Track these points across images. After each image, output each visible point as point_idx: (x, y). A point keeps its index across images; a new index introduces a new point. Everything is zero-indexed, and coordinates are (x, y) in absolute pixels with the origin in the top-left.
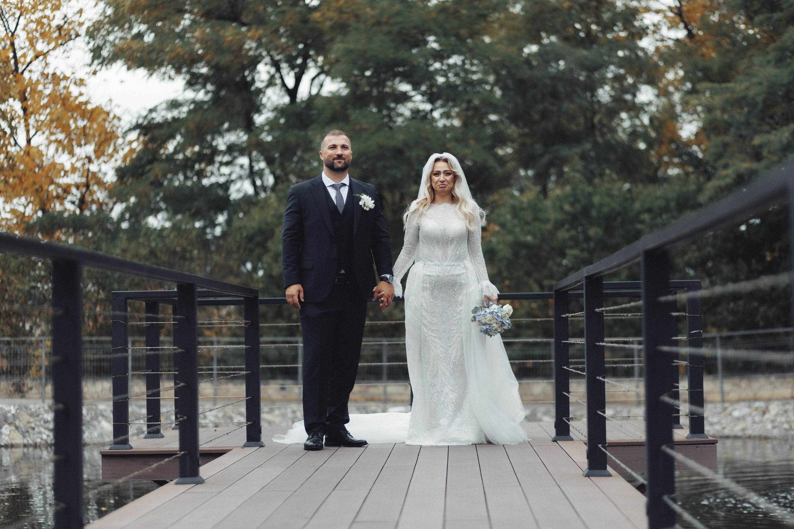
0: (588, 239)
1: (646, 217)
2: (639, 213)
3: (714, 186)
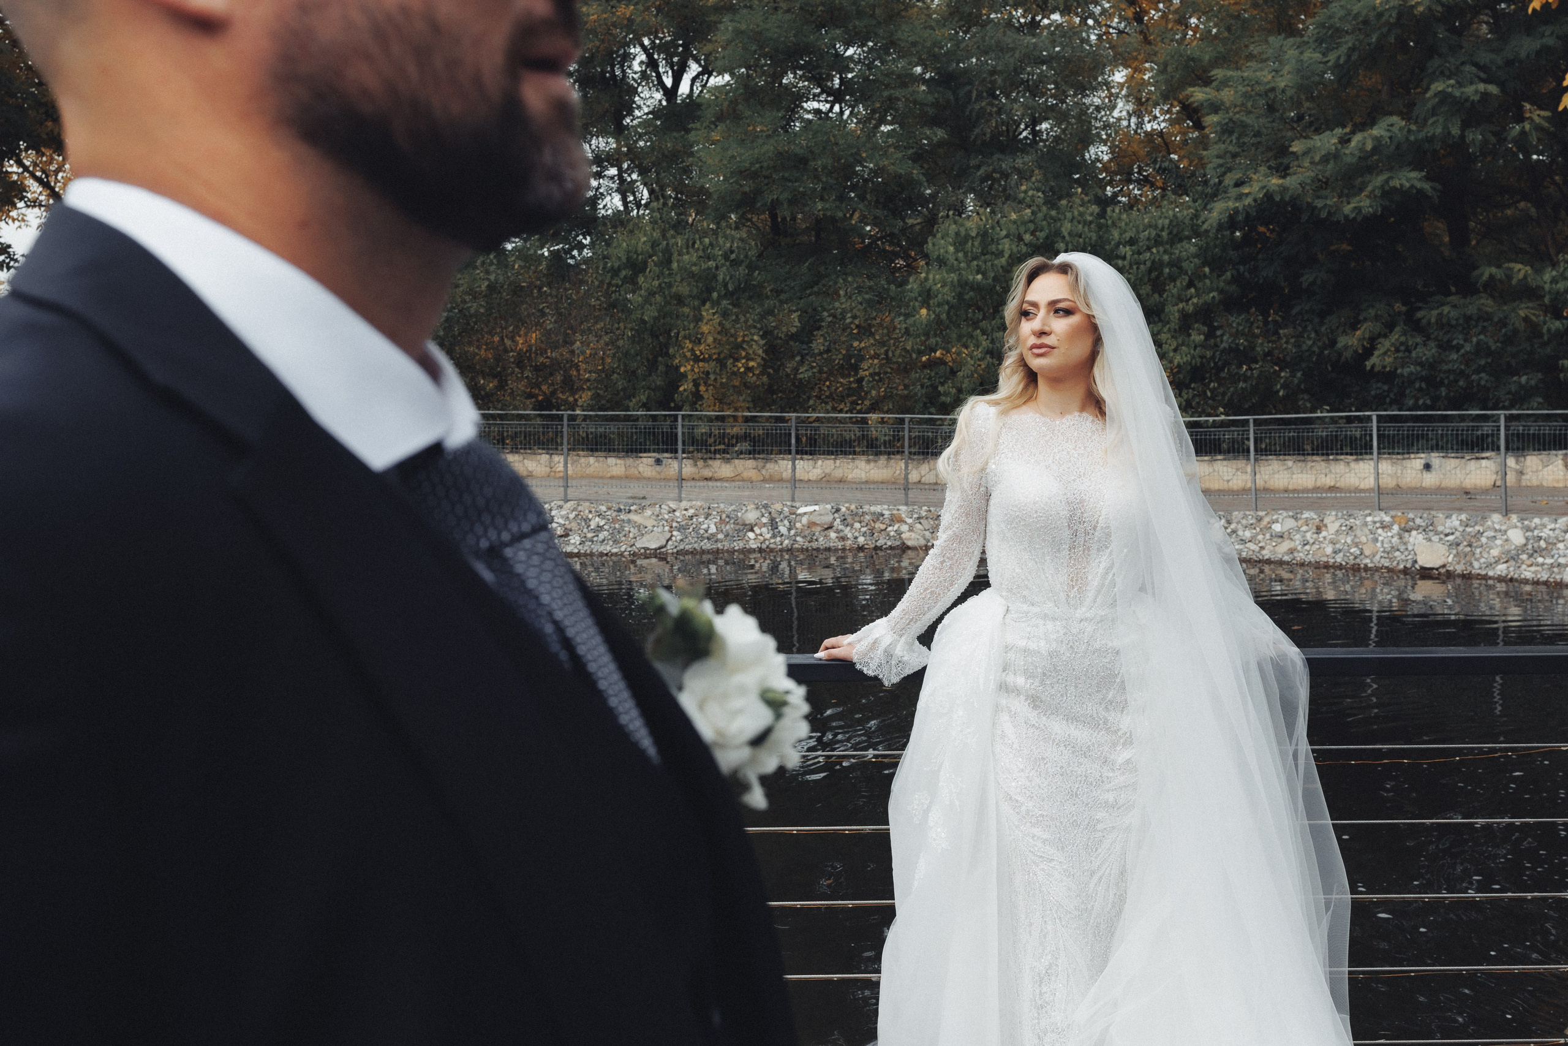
2: (1119, 244)
3: (1227, 209)
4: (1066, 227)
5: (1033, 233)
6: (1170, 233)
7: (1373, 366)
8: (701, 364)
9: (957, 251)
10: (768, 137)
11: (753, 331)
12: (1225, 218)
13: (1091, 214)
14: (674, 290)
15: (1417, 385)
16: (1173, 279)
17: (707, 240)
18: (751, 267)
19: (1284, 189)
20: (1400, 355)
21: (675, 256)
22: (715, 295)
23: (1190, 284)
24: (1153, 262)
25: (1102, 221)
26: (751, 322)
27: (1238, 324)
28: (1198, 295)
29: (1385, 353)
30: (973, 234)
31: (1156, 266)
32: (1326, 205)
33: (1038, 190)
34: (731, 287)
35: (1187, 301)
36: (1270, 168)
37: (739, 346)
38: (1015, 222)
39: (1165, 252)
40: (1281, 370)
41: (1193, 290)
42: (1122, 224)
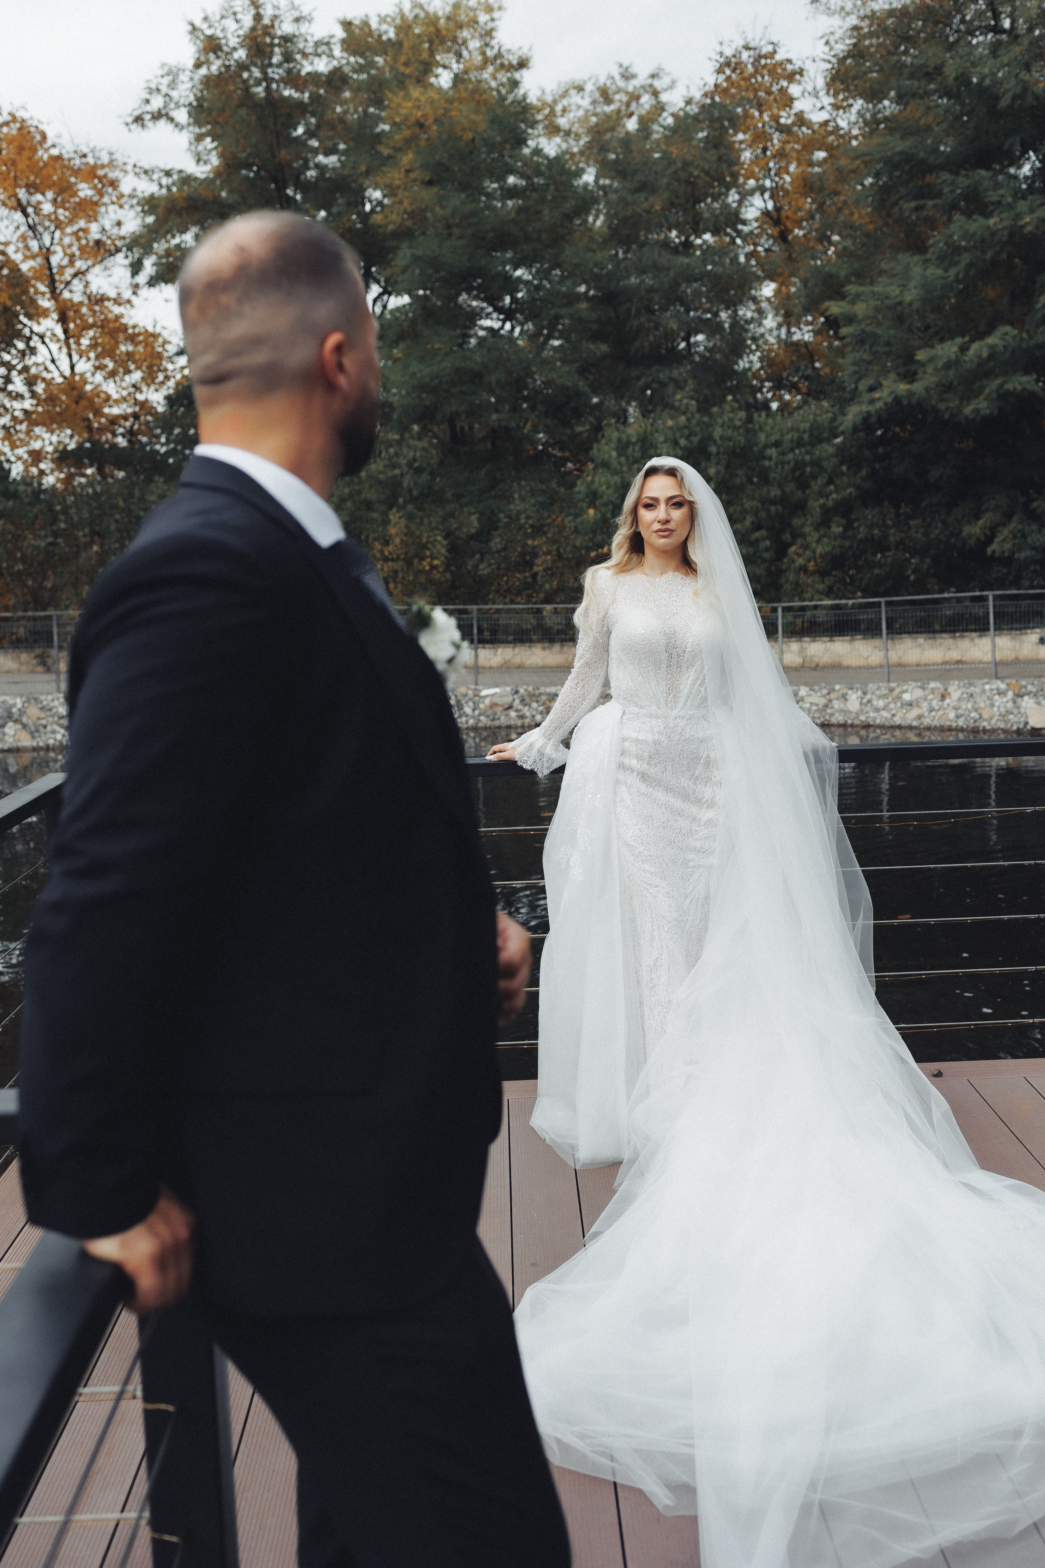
1: (772, 452)
2: (766, 446)
3: (861, 412)
4: (718, 432)
6: (811, 436)
7: (994, 552)
8: (390, 564)
9: (619, 455)
10: (446, 354)
11: (437, 532)
12: (858, 420)
13: (740, 420)
14: (363, 496)
15: (1032, 568)
16: (814, 477)
17: (392, 450)
18: (433, 474)
19: (911, 394)
20: (1017, 541)
22: (401, 500)
23: (830, 481)
24: (796, 462)
25: (750, 426)
26: (434, 524)
27: (873, 516)
28: (837, 491)
29: (1004, 540)
30: (634, 440)
31: (799, 466)
32: (948, 408)
33: (692, 398)
34: (415, 493)
35: (827, 496)
36: (899, 374)
37: (424, 547)
38: (671, 428)
39: (807, 453)
40: (912, 556)
41: (832, 487)
42: (768, 428)
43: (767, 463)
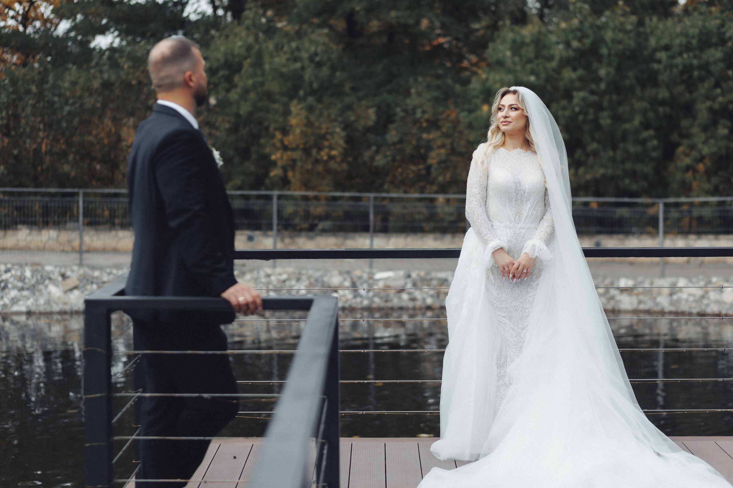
0: (598, 80)
1: (662, 55)
2: (655, 50)
4: (609, 35)
5: (580, 40)
6: (700, 41)
8: (289, 153)
9: (513, 55)
11: (336, 124)
13: (631, 24)
14: (266, 88)
16: (702, 79)
18: (333, 69)
21: (266, 59)
22: (302, 92)
23: (717, 85)
24: (685, 66)
25: (642, 29)
26: (333, 116)
28: (723, 94)
30: (528, 40)
31: (687, 69)
34: (316, 86)
35: (714, 99)
37: (323, 137)
38: (564, 30)
39: (695, 57)
41: (718, 91)
42: (658, 32)
43: (656, 66)
